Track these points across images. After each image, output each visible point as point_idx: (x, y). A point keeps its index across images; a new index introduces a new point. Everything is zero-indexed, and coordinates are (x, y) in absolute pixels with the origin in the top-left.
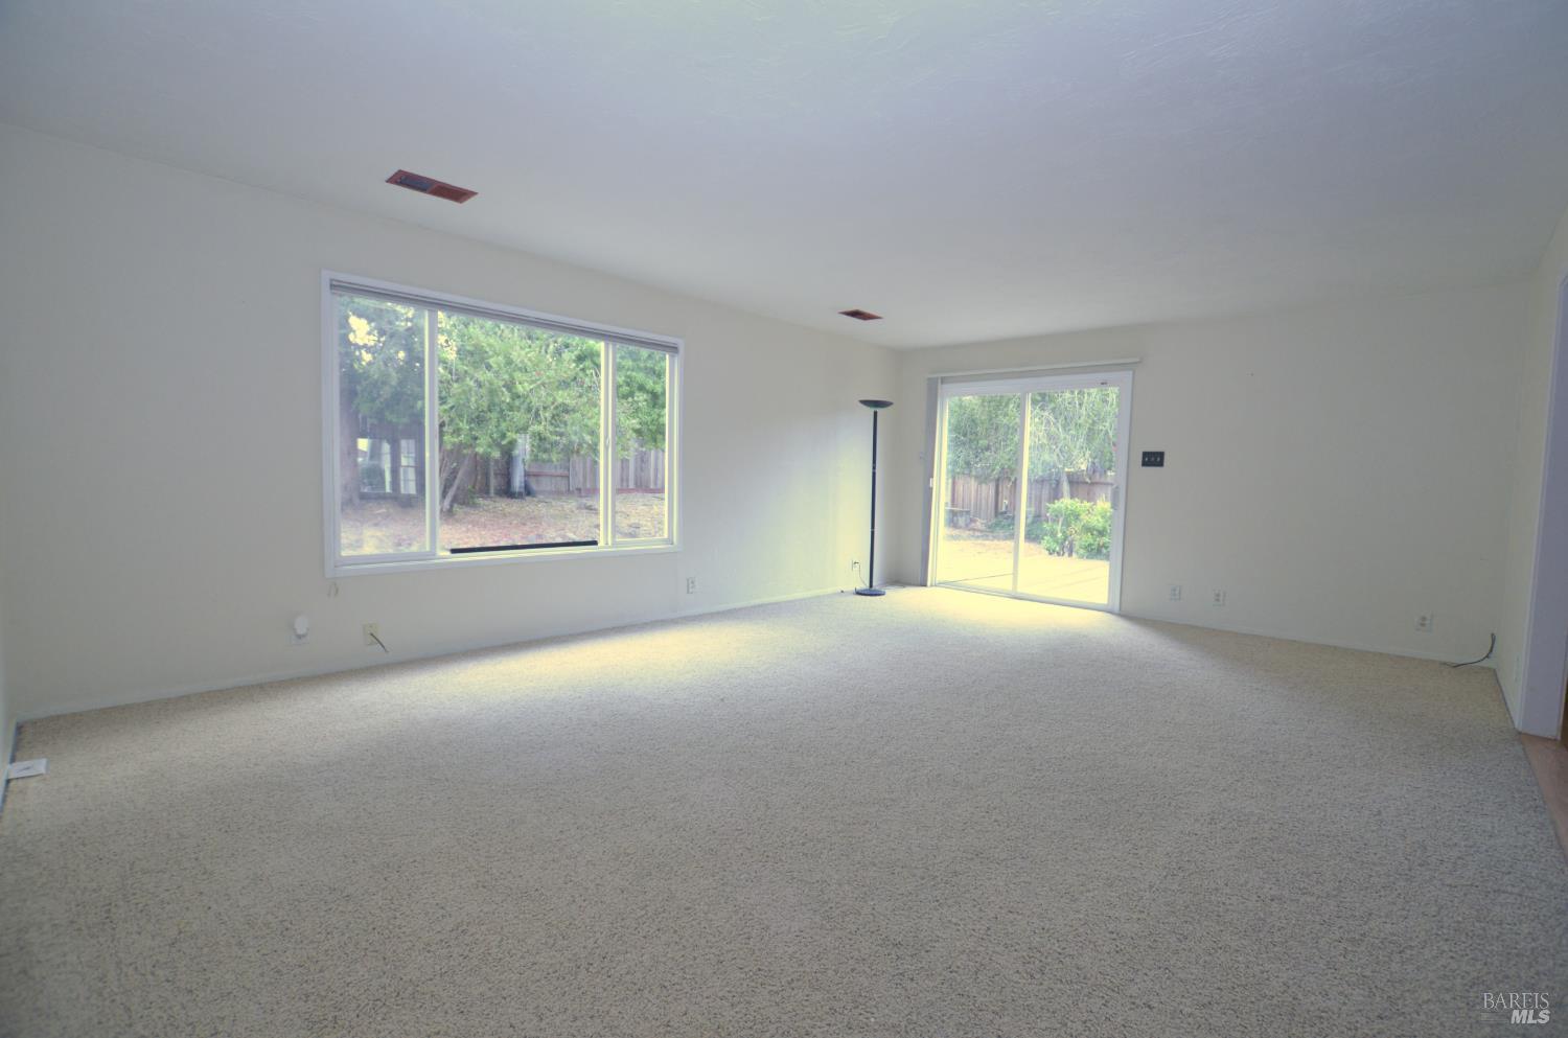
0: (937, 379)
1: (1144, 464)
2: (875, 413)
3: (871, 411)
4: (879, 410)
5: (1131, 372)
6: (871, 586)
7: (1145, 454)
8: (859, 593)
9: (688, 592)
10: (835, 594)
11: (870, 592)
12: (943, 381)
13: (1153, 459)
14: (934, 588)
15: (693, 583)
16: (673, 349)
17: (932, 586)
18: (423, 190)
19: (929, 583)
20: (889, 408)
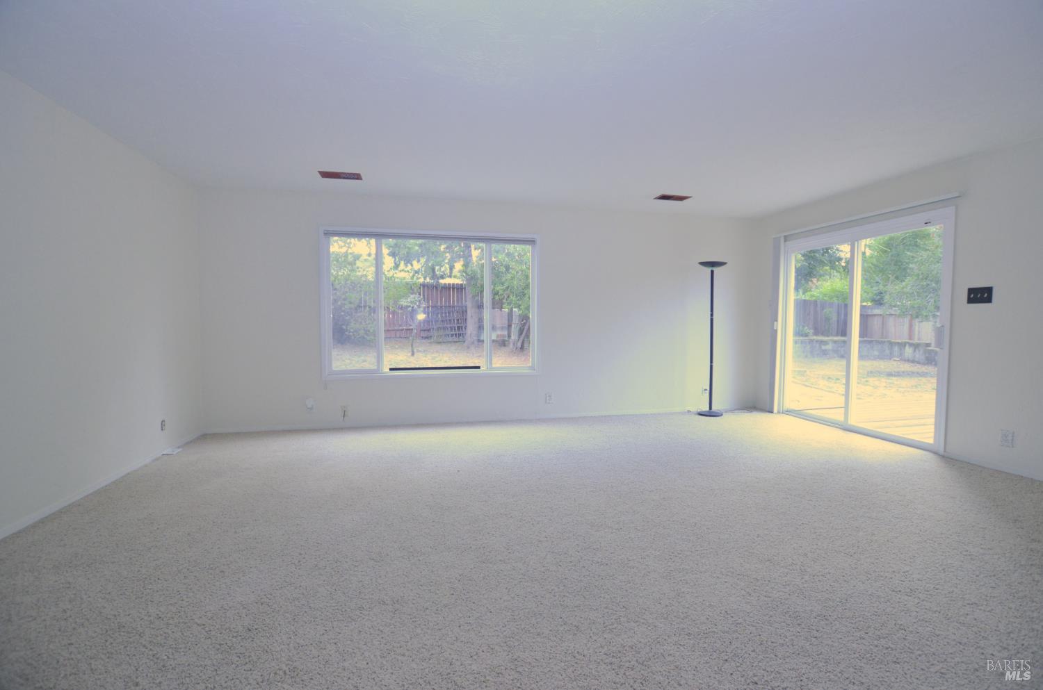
0: (780, 237)
1: (970, 301)
2: (712, 272)
3: (708, 270)
4: (716, 270)
5: (954, 207)
6: (710, 408)
7: (971, 291)
8: (701, 414)
9: (546, 402)
10: (683, 413)
11: (710, 414)
12: (786, 238)
13: (980, 295)
14: (778, 415)
15: (550, 396)
16: (531, 242)
17: (779, 412)
18: (335, 178)
19: (775, 410)
20: (725, 266)
